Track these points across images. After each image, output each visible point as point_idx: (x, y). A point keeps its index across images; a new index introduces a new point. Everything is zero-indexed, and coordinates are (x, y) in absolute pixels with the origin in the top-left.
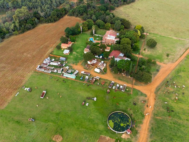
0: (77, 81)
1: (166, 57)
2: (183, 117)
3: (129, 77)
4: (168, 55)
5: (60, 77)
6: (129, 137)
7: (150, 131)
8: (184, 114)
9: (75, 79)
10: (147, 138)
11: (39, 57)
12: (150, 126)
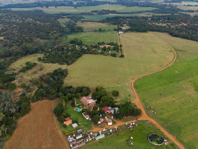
0: (107, 137)
1: (130, 97)
2: (171, 119)
3: (129, 117)
4: (130, 96)
5: (94, 142)
6: (168, 142)
7: (170, 134)
8: (170, 118)
9: (105, 136)
10: (174, 137)
11: (59, 141)
12: (167, 132)
